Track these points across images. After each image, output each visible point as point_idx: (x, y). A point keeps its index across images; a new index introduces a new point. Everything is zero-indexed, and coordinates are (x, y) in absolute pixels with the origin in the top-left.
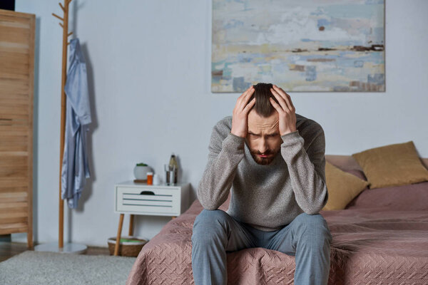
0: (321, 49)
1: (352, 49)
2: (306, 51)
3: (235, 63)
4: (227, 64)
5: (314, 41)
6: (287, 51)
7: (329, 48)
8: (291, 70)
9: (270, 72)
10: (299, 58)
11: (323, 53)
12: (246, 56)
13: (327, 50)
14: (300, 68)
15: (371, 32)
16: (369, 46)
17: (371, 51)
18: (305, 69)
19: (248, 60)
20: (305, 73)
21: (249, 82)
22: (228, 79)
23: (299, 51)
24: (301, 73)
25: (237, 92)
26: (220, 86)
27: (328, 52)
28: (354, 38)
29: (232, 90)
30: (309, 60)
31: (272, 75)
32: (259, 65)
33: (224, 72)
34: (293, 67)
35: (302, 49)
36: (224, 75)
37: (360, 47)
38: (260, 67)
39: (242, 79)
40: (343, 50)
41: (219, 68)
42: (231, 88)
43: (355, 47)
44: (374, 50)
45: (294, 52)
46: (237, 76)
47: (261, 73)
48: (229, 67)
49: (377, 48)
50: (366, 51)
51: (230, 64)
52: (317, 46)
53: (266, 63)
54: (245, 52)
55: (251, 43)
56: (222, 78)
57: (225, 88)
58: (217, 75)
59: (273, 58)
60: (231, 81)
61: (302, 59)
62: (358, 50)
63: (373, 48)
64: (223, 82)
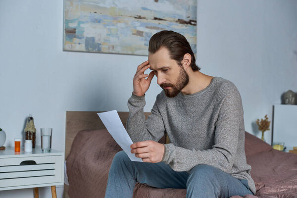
0: (156, 19)
1: (177, 21)
2: (144, 18)
3: (87, 22)
4: (79, 23)
5: (151, 11)
6: (131, 17)
7: (161, 18)
8: (133, 34)
9: (117, 34)
10: (139, 24)
11: (157, 22)
12: (97, 16)
13: (160, 19)
14: (140, 33)
15: (189, 9)
16: (187, 20)
17: (189, 25)
18: (144, 34)
19: (98, 21)
20: (143, 38)
21: (100, 43)
22: (80, 38)
23: (140, 17)
24: (141, 38)
25: (89, 52)
26: (73, 45)
27: (160, 21)
28: (178, 12)
29: (84, 50)
30: (147, 27)
31: (118, 37)
32: (108, 27)
33: (77, 30)
34: (135, 32)
35: (142, 16)
36: (76, 34)
37: (182, 20)
38: (109, 29)
39: (93, 39)
40: (171, 21)
41: (72, 25)
42: (83, 47)
43: (179, 20)
44: (191, 24)
45: (136, 18)
46: (89, 36)
47: (109, 35)
48: (82, 25)
49: (193, 23)
50: (186, 25)
51: (83, 23)
52: (152, 15)
53: (113, 25)
54: (95, 12)
55: (101, 5)
56: (75, 37)
57: (78, 47)
58: (70, 33)
59: (119, 22)
60: (84, 40)
61: (142, 25)
62: (181, 23)
63: (190, 23)
64: (76, 40)
